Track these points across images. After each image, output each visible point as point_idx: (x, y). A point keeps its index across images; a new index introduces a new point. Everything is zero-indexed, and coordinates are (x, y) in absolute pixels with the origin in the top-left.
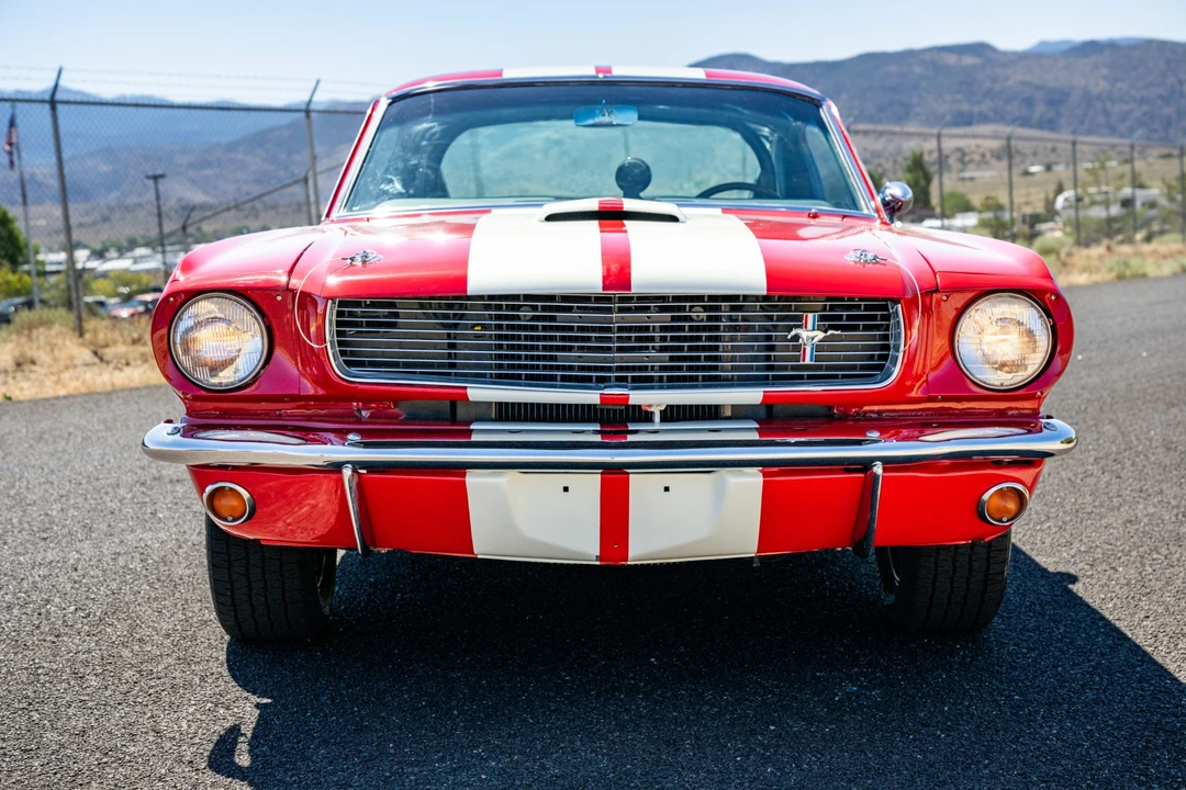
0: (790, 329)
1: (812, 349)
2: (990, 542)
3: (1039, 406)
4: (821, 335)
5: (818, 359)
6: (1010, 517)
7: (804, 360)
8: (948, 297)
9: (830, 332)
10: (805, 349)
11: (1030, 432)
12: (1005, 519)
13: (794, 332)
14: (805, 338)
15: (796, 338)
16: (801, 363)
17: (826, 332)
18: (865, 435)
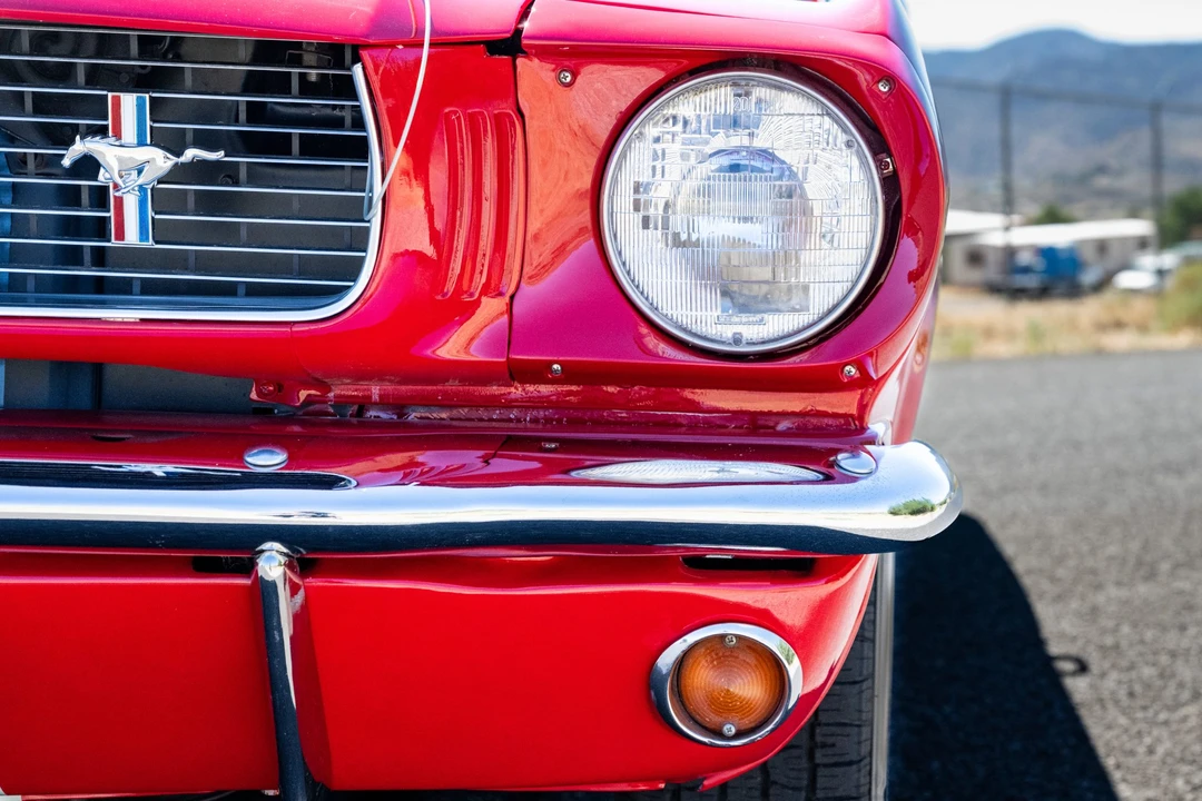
0: (64, 138)
1: (142, 204)
2: (724, 786)
3: (864, 408)
4: (161, 161)
5: (161, 232)
6: (747, 723)
7: (120, 235)
8: (575, 75)
9: (191, 154)
10: (119, 201)
11: (828, 479)
12: (730, 729)
13: (79, 147)
14: (115, 166)
15: (89, 165)
16: (114, 243)
17: (178, 154)
18: (240, 461)
